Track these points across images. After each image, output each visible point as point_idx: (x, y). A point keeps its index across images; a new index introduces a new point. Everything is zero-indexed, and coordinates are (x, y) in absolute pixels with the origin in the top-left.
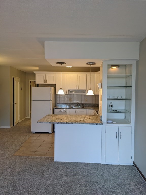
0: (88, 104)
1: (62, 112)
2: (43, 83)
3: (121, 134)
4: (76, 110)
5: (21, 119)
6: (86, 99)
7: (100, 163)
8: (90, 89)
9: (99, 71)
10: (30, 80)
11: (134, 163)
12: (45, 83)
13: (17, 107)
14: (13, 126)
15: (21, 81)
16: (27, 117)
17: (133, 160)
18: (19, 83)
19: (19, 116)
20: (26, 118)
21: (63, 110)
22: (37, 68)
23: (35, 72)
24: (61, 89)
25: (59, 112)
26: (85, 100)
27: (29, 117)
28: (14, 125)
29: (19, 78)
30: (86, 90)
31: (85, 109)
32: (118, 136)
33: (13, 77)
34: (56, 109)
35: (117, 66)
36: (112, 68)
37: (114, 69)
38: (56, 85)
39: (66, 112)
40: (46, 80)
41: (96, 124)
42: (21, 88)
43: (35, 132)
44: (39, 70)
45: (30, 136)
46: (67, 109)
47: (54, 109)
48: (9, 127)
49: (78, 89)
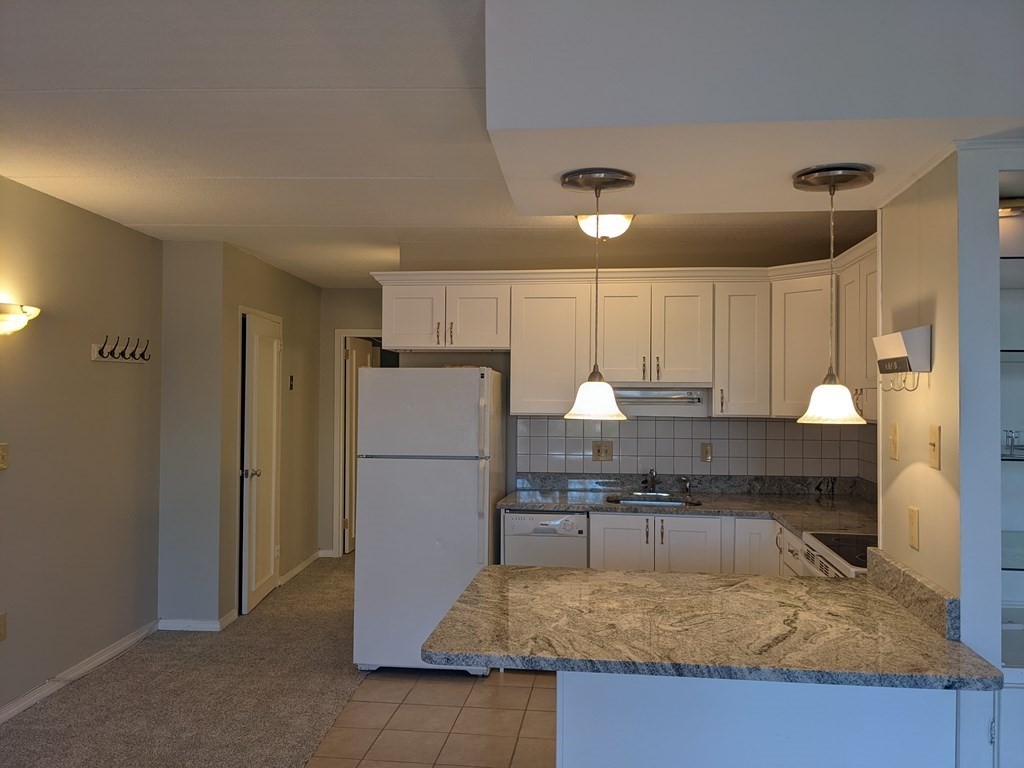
0: (717, 478)
1: (553, 531)
2: (429, 344)
4: (651, 518)
6: (704, 445)
12: (441, 346)
13: (266, 496)
14: (240, 613)
15: (289, 339)
16: (322, 554)
18: (276, 345)
19: (274, 549)
20: (314, 557)
21: (562, 522)
22: (392, 255)
23: (378, 276)
24: (595, 376)
25: (536, 531)
26: (698, 452)
27: (336, 552)
28: (244, 611)
29: (280, 319)
30: (709, 390)
31: (708, 513)
33: (242, 309)
34: (512, 511)
38: (509, 353)
39: (581, 532)
40: (448, 326)
41: (947, 688)
42: (292, 377)
43: (380, 668)
44: (404, 266)
45: (345, 702)
46: (591, 516)
47: (503, 511)
48: (214, 626)
49: (654, 379)
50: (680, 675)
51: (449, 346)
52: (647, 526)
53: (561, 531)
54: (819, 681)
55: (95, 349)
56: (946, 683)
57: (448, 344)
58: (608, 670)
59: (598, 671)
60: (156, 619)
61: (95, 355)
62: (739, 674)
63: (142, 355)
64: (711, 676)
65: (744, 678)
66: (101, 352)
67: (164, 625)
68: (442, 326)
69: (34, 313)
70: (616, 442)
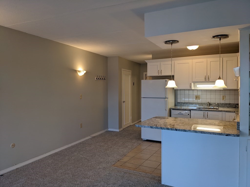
0: (226, 104)
1: (182, 114)
2: (157, 75)
4: (205, 112)
5: (132, 122)
6: (223, 96)
15: (133, 75)
18: (130, 76)
21: (184, 112)
22: (150, 56)
23: (146, 61)
25: (178, 114)
26: (222, 98)
29: (131, 71)
31: (219, 111)
33: (122, 69)
34: (174, 110)
38: (174, 76)
39: (188, 114)
40: (161, 71)
41: (226, 136)
42: (134, 83)
43: (147, 140)
44: (153, 58)
45: (138, 144)
46: (191, 111)
47: (172, 110)
48: (118, 130)
49: (208, 81)
50: (176, 131)
52: (204, 114)
53: (184, 114)
54: (201, 133)
56: (226, 135)
57: (161, 75)
58: (164, 129)
59: (162, 129)
60: (108, 128)
61: (96, 79)
62: (187, 131)
63: (104, 79)
64: (182, 131)
65: (188, 132)
66: (97, 79)
67: (109, 130)
68: (159, 71)
69: (85, 72)
70: (201, 95)
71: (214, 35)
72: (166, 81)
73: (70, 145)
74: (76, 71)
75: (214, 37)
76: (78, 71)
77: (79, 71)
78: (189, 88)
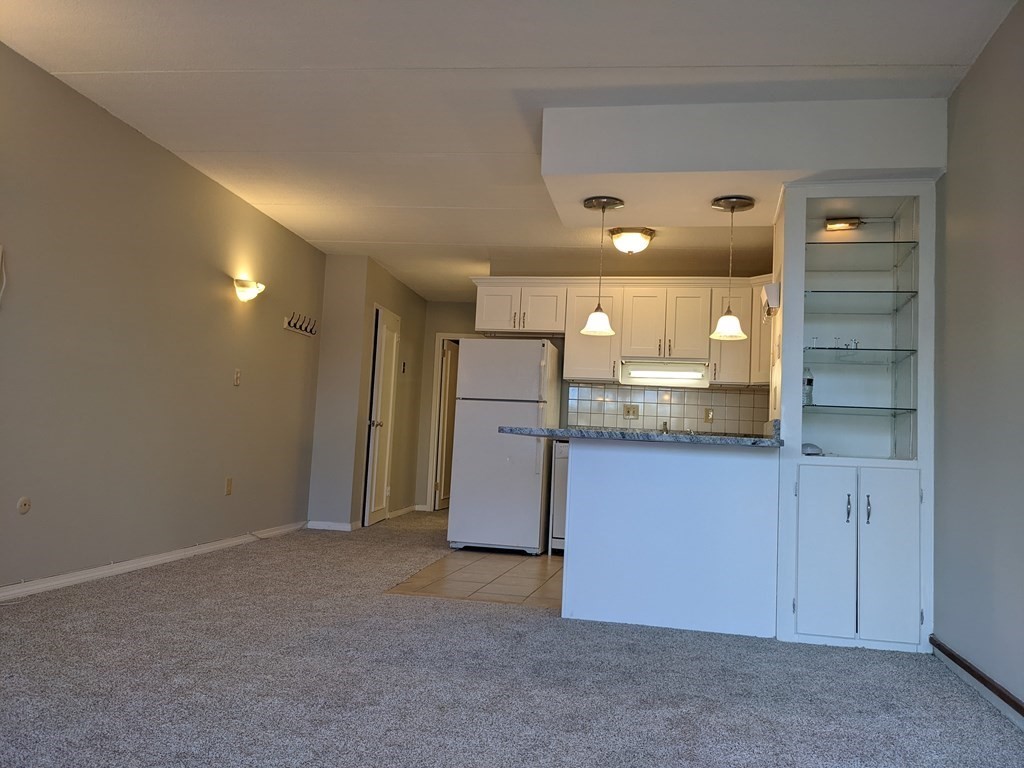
2: (508, 327)
3: (869, 504)
5: (392, 507)
6: (707, 411)
7: (771, 635)
8: (729, 312)
9: (769, 270)
10: (440, 337)
11: (933, 641)
12: (517, 329)
14: (363, 525)
16: (418, 508)
17: (929, 628)
18: (396, 337)
19: (387, 490)
20: (412, 509)
22: (484, 269)
23: (475, 279)
24: (599, 309)
26: (702, 414)
27: (429, 507)
28: (366, 524)
29: (399, 318)
32: (859, 510)
33: (376, 305)
35: (854, 220)
36: (829, 227)
37: (839, 231)
38: (564, 339)
40: (522, 315)
42: (405, 364)
44: (493, 274)
48: (347, 527)
49: (667, 355)
51: (522, 329)
55: (286, 320)
60: (307, 522)
61: (286, 325)
63: (311, 330)
66: (289, 323)
67: (312, 525)
68: (518, 314)
69: (262, 288)
70: (641, 406)
71: (720, 195)
72: (544, 345)
73: (190, 552)
74: (229, 281)
75: (717, 201)
76: (237, 281)
77: (243, 284)
78: (609, 377)
